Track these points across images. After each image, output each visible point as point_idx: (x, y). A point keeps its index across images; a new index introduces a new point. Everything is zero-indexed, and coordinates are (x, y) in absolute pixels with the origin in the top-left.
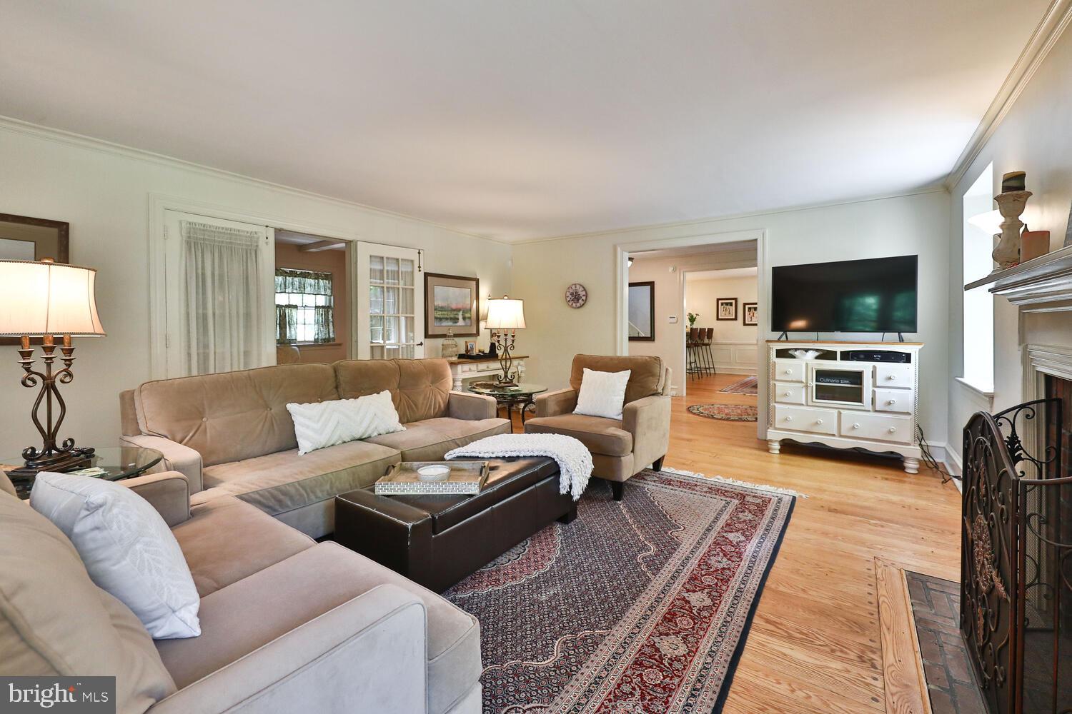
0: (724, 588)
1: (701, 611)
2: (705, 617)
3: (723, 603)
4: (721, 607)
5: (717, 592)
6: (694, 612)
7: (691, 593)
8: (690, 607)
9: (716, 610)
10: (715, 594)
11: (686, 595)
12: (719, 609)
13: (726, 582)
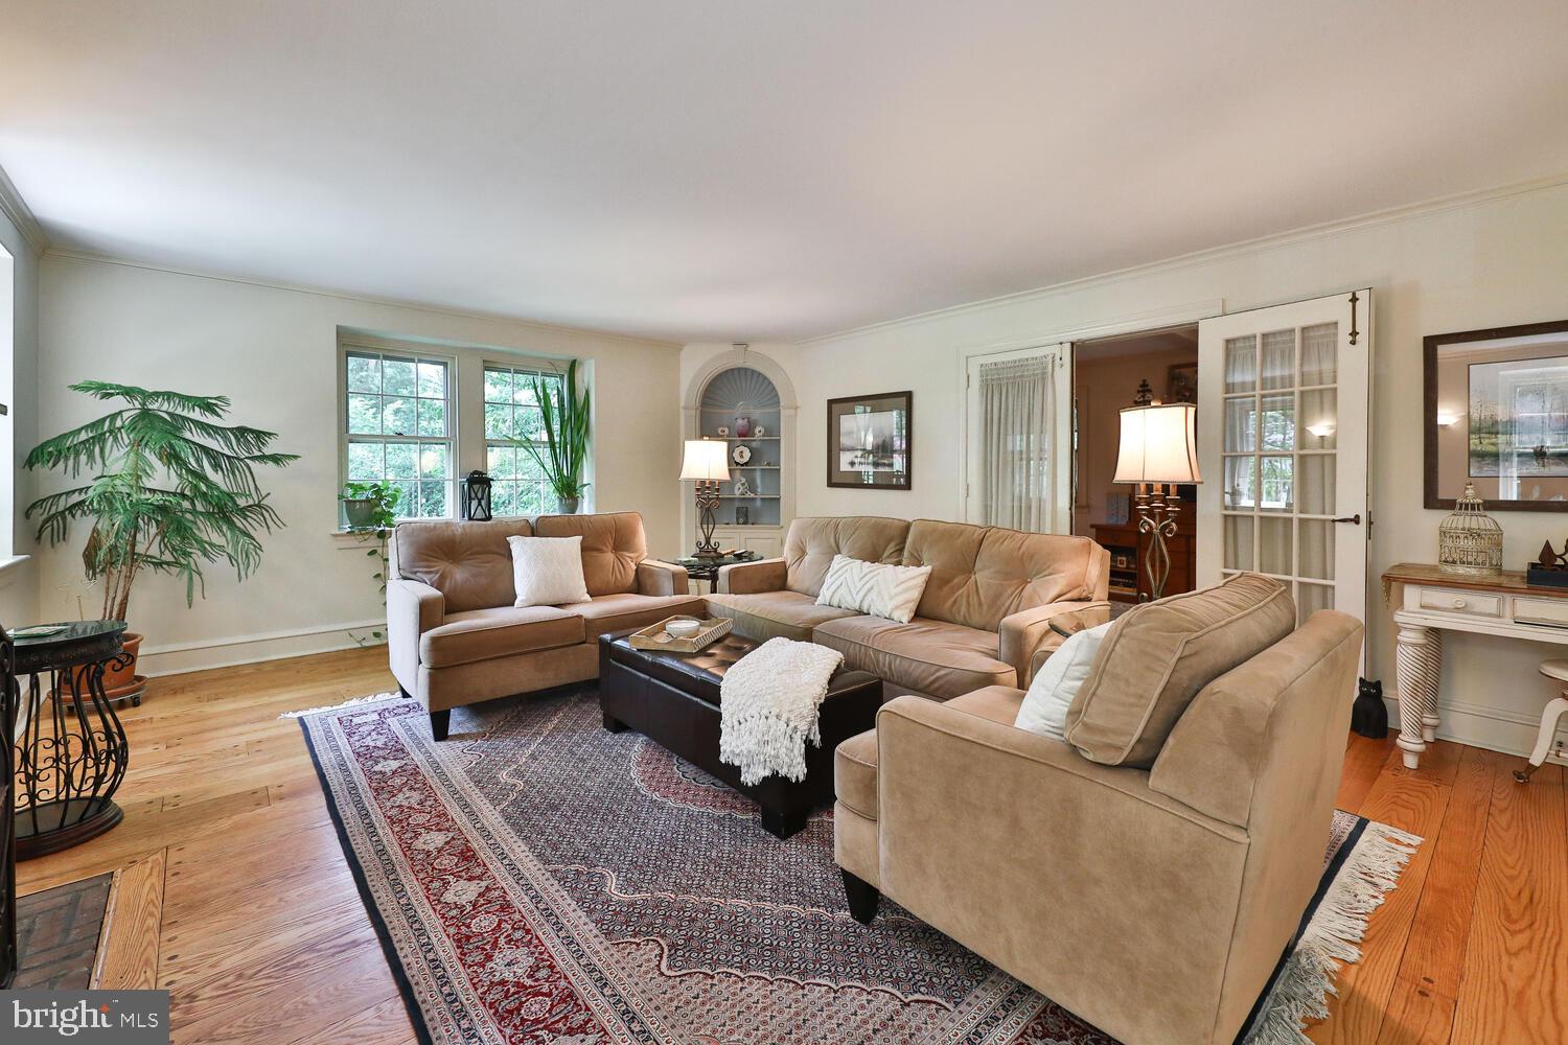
0: (452, 930)
1: (444, 884)
2: (431, 881)
3: (431, 912)
4: (428, 905)
5: (453, 917)
6: (451, 878)
7: (482, 890)
8: (461, 877)
9: (428, 898)
10: (454, 913)
11: (484, 884)
12: (426, 901)
13: (459, 940)
